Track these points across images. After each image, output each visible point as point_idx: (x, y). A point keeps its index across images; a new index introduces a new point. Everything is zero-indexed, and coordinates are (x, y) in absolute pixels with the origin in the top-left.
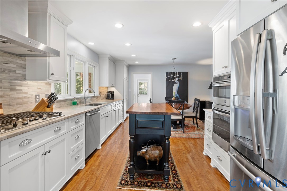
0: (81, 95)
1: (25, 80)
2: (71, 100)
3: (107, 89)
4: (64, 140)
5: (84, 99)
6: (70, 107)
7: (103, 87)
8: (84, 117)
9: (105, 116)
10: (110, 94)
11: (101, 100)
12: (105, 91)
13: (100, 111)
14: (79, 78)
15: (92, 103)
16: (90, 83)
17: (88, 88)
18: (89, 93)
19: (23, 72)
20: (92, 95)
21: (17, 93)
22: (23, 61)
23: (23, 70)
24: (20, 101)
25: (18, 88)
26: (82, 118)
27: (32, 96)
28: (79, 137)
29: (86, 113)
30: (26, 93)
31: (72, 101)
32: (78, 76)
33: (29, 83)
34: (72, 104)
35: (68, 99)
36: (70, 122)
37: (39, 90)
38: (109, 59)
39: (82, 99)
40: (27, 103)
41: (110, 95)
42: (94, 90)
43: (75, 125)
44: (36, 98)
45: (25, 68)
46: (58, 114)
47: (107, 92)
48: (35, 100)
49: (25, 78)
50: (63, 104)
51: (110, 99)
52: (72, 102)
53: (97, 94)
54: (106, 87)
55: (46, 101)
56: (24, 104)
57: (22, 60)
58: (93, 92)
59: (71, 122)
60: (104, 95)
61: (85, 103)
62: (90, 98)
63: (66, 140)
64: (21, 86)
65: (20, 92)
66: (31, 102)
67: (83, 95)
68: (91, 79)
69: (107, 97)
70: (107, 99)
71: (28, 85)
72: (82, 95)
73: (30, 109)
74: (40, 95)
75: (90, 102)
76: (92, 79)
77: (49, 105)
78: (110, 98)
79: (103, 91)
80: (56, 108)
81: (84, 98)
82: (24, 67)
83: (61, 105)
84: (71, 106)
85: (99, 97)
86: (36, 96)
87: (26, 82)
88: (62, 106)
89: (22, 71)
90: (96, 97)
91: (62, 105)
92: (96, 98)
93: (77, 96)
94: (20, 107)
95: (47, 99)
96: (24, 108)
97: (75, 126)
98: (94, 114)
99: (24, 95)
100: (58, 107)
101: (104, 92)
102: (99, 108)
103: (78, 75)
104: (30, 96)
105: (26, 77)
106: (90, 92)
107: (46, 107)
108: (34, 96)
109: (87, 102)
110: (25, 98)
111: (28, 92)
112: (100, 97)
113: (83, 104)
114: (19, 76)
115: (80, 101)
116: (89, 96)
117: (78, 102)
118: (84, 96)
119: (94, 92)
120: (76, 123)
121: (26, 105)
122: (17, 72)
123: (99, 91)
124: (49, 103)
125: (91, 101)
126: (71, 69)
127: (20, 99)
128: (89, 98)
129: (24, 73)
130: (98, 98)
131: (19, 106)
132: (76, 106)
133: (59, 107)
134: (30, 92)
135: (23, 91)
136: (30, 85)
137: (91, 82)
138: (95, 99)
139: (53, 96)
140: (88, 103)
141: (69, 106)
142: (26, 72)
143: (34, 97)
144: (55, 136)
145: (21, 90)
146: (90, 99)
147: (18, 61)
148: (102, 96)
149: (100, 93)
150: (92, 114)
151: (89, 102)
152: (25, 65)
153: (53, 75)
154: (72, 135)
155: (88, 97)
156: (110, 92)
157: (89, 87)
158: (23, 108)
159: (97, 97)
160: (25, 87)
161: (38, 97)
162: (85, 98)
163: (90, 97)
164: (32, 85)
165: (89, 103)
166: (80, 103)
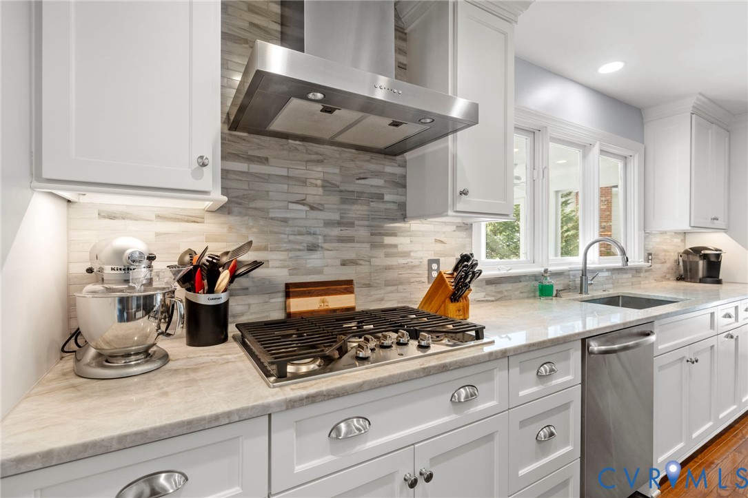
0: (570, 264)
1: (404, 218)
2: (535, 277)
3: (684, 241)
4: (489, 438)
5: (581, 278)
6: (531, 301)
7: (664, 233)
8: (576, 355)
9: (681, 359)
10: (697, 258)
11: (654, 284)
12: (672, 249)
13: (652, 338)
14: (573, 211)
15: (612, 292)
16: (609, 224)
17: (597, 237)
18: (601, 256)
19: (399, 196)
20: (616, 261)
21: (387, 255)
22: (399, 166)
23: (400, 190)
24: (392, 275)
25: (388, 240)
26: (567, 358)
27: (421, 262)
28: (552, 434)
29: (583, 341)
30: (406, 254)
31: (536, 280)
32: (569, 204)
33: (414, 225)
34: (538, 293)
35: (525, 276)
36: (515, 371)
37: (439, 247)
38: (698, 112)
39: (574, 276)
40: (410, 283)
41: (701, 263)
42: (623, 244)
43: (537, 385)
44: (430, 270)
45: (404, 186)
46: (473, 333)
47: (682, 251)
48: (428, 274)
49: (404, 213)
50: (507, 291)
51: (701, 281)
52: (537, 284)
53: (636, 259)
54: (677, 233)
55: (447, 280)
56: (401, 283)
57: (396, 165)
58: (618, 252)
59: (517, 370)
60: (670, 263)
61: (587, 293)
62: (606, 274)
63: (497, 437)
64: (394, 234)
65: (392, 251)
66: (418, 279)
67: (578, 263)
68: (610, 211)
69: (682, 272)
70: (680, 278)
71: (413, 231)
72: (574, 262)
73: (417, 300)
74: (442, 260)
75: (606, 286)
76: (613, 209)
77: (454, 294)
78: (700, 275)
79: (665, 247)
80: (487, 301)
81: (581, 272)
82: (400, 184)
83: (501, 292)
84: (535, 297)
85: (646, 271)
86: (431, 262)
87: (407, 225)
88: (505, 296)
89: (398, 194)
90: (631, 269)
91: (506, 294)
92: (630, 276)
93: (557, 265)
94: (392, 292)
95: (452, 274)
96: (402, 294)
97: (534, 389)
98: (626, 348)
99: (402, 261)
100: (493, 299)
101: (665, 251)
102: (650, 322)
103: (569, 202)
104: (416, 262)
105: (405, 210)
106: (606, 252)
107: (448, 300)
108: (426, 262)
109: (594, 288)
110: (403, 267)
111: (410, 252)
112: (649, 270)
113: (579, 296)
114: (390, 209)
115: (566, 281)
116: (601, 266)
117: (560, 287)
118: (581, 266)
119: (624, 253)
120: (539, 375)
121: (405, 287)
122: (387, 198)
123: (646, 250)
124: (456, 287)
125: (611, 286)
126: (535, 177)
127: (392, 271)
128: (601, 274)
129: (401, 199)
130: (642, 275)
131: (389, 288)
132: (549, 301)
133: (496, 301)
134: (417, 251)
135: (400, 248)
136: (416, 231)
137: (613, 218)
138: (625, 276)
139: (466, 266)
140: (596, 290)
141: (528, 298)
142: (406, 195)
143: (427, 267)
144: (454, 417)
145: (395, 246)
146: (607, 278)
147: (389, 169)
148: (658, 266)
149: (649, 256)
150: (616, 346)
151: (601, 287)
152: (404, 177)
153: (466, 194)
154: (523, 424)
155: (596, 271)
156: (696, 251)
157: (601, 235)
158: (399, 294)
159: (638, 270)
160: (404, 237)
161: (435, 266)
162: (585, 271)
163: (608, 270)
164: (420, 231)
165: (599, 294)
166: (567, 289)
